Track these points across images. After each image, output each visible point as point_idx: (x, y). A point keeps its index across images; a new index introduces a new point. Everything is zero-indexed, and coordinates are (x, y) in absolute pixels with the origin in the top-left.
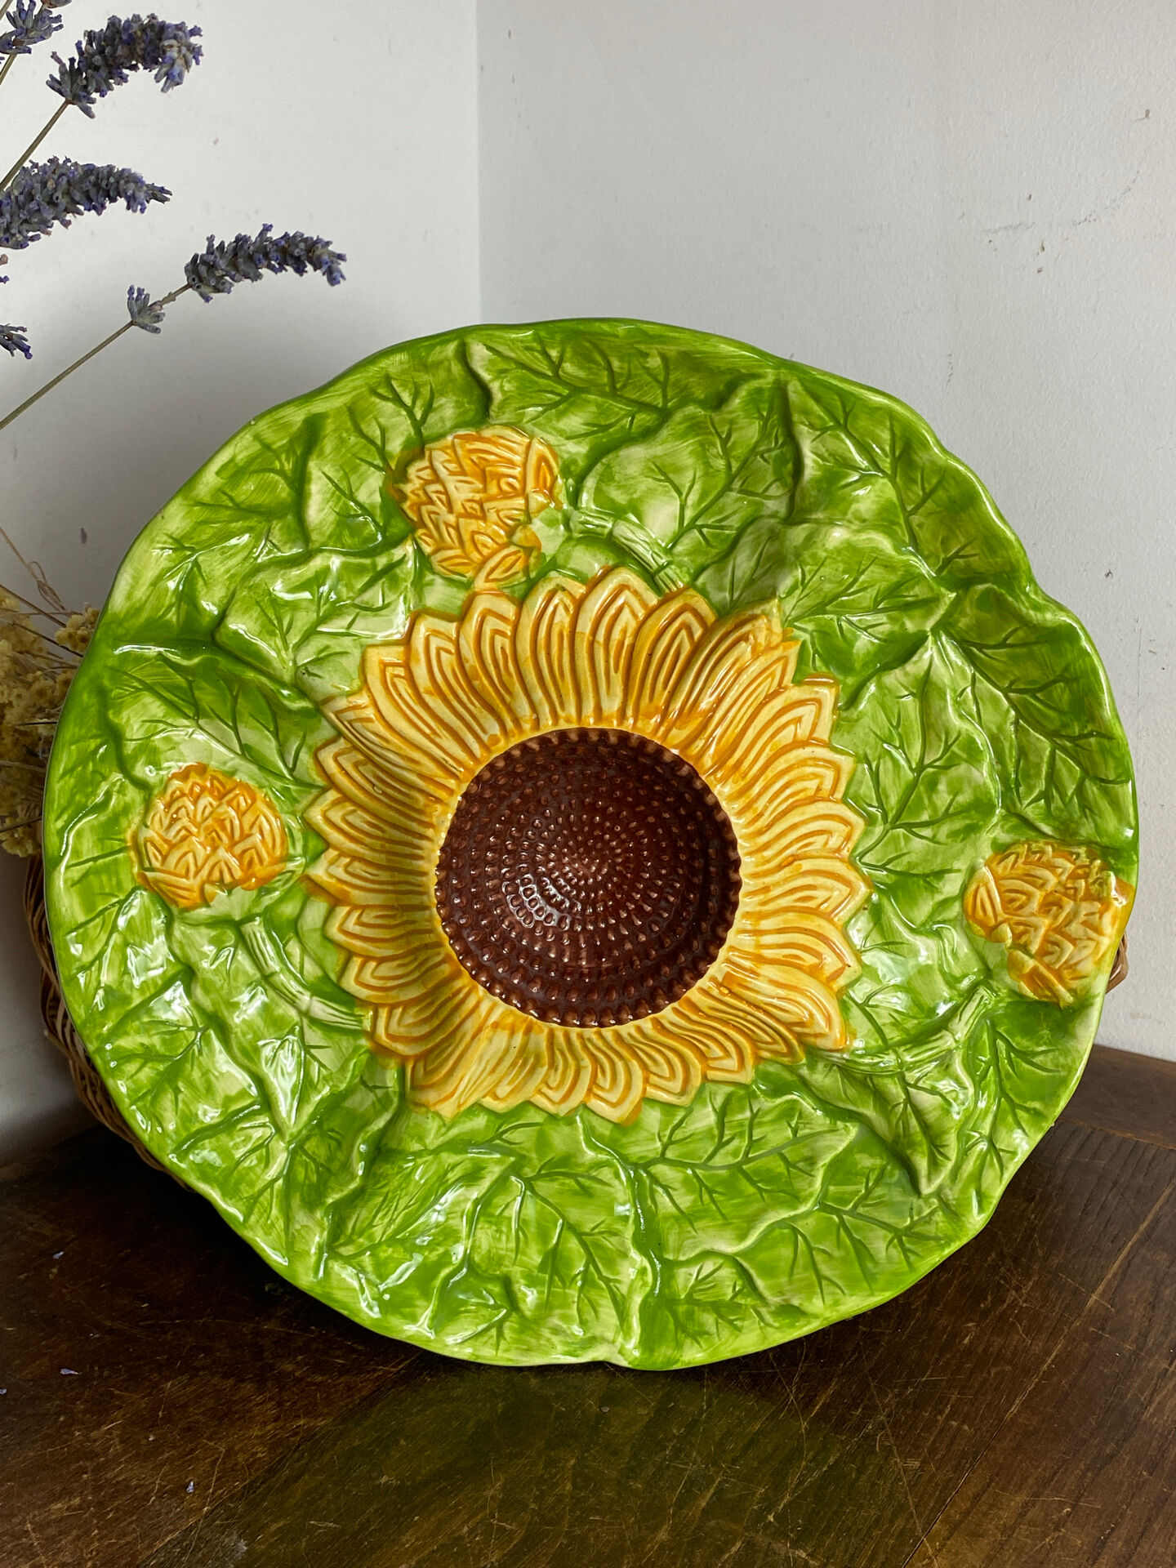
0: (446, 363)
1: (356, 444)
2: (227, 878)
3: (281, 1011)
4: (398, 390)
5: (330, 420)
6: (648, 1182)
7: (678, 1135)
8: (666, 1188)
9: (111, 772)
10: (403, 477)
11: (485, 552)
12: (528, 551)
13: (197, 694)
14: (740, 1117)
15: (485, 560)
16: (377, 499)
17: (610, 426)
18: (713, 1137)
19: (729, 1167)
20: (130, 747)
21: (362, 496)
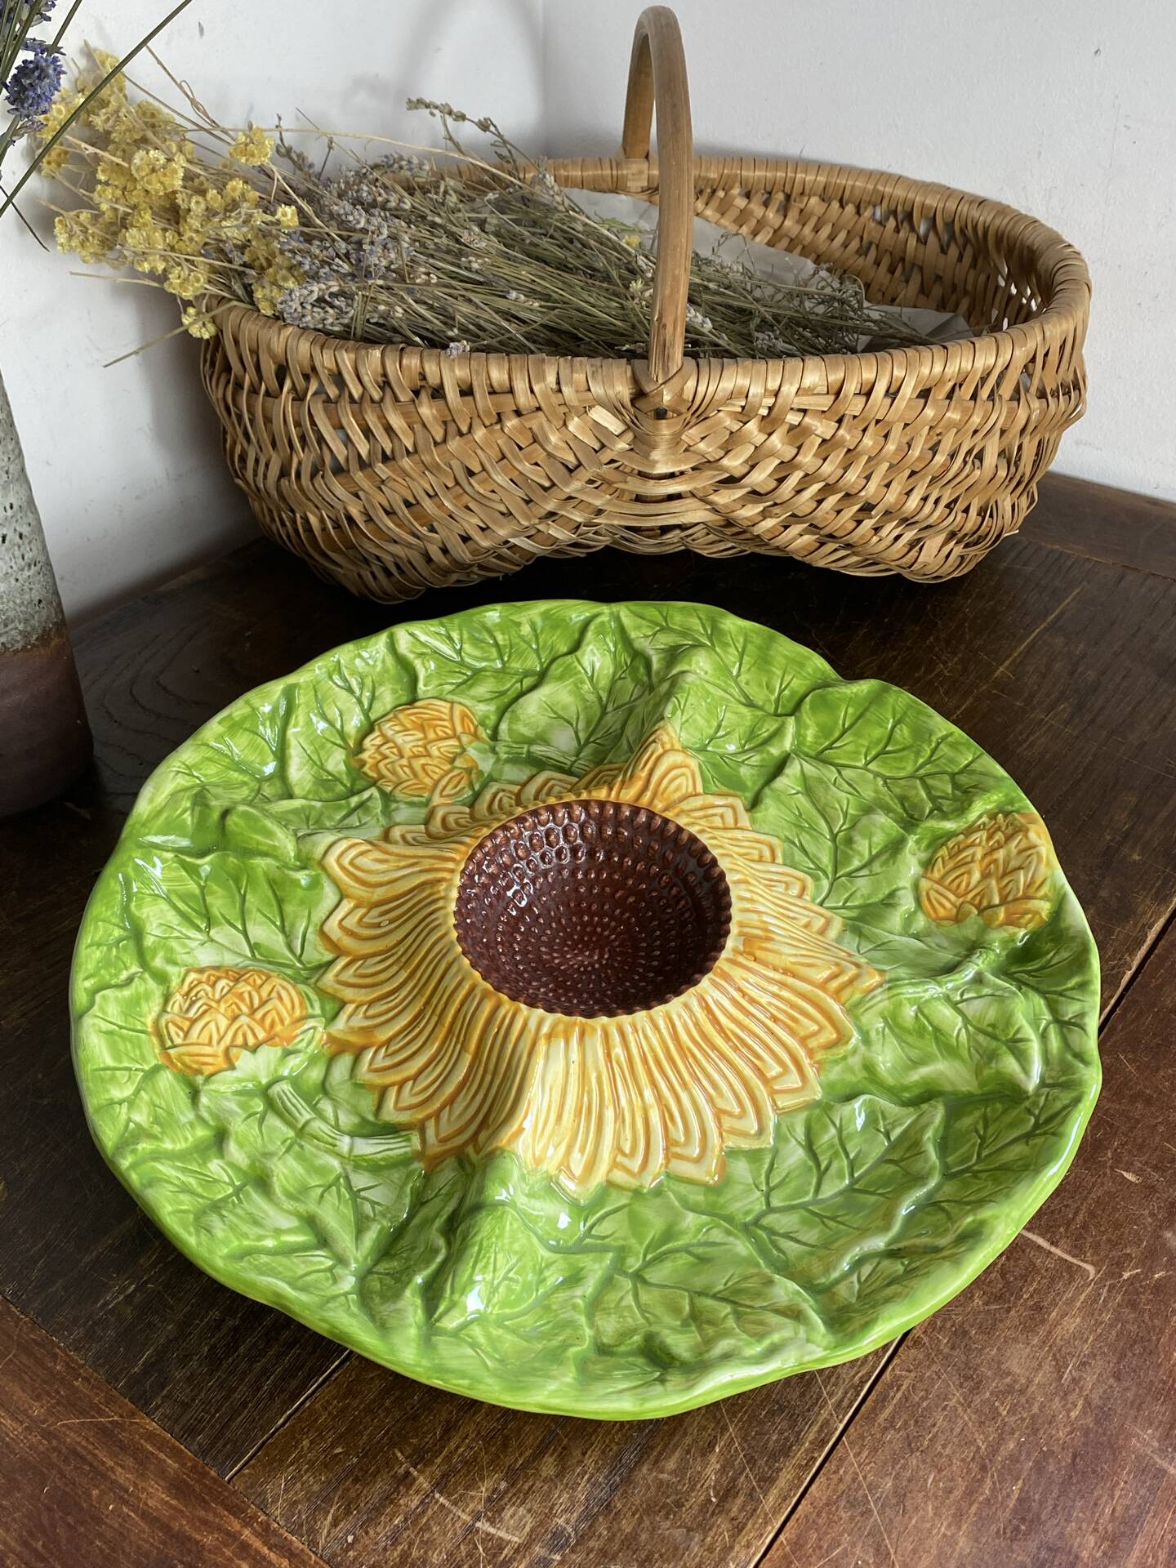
0: (381, 654)
2: (251, 1041)
3: (321, 1162)
4: (348, 678)
5: (299, 691)
6: (764, 1236)
7: (774, 1181)
8: (787, 1236)
9: (131, 962)
10: (360, 748)
11: (436, 777)
12: (469, 771)
13: (209, 899)
14: (826, 1138)
15: (437, 783)
16: (343, 768)
17: (508, 690)
18: (810, 1169)
19: (841, 1193)
20: (149, 942)
21: (330, 766)
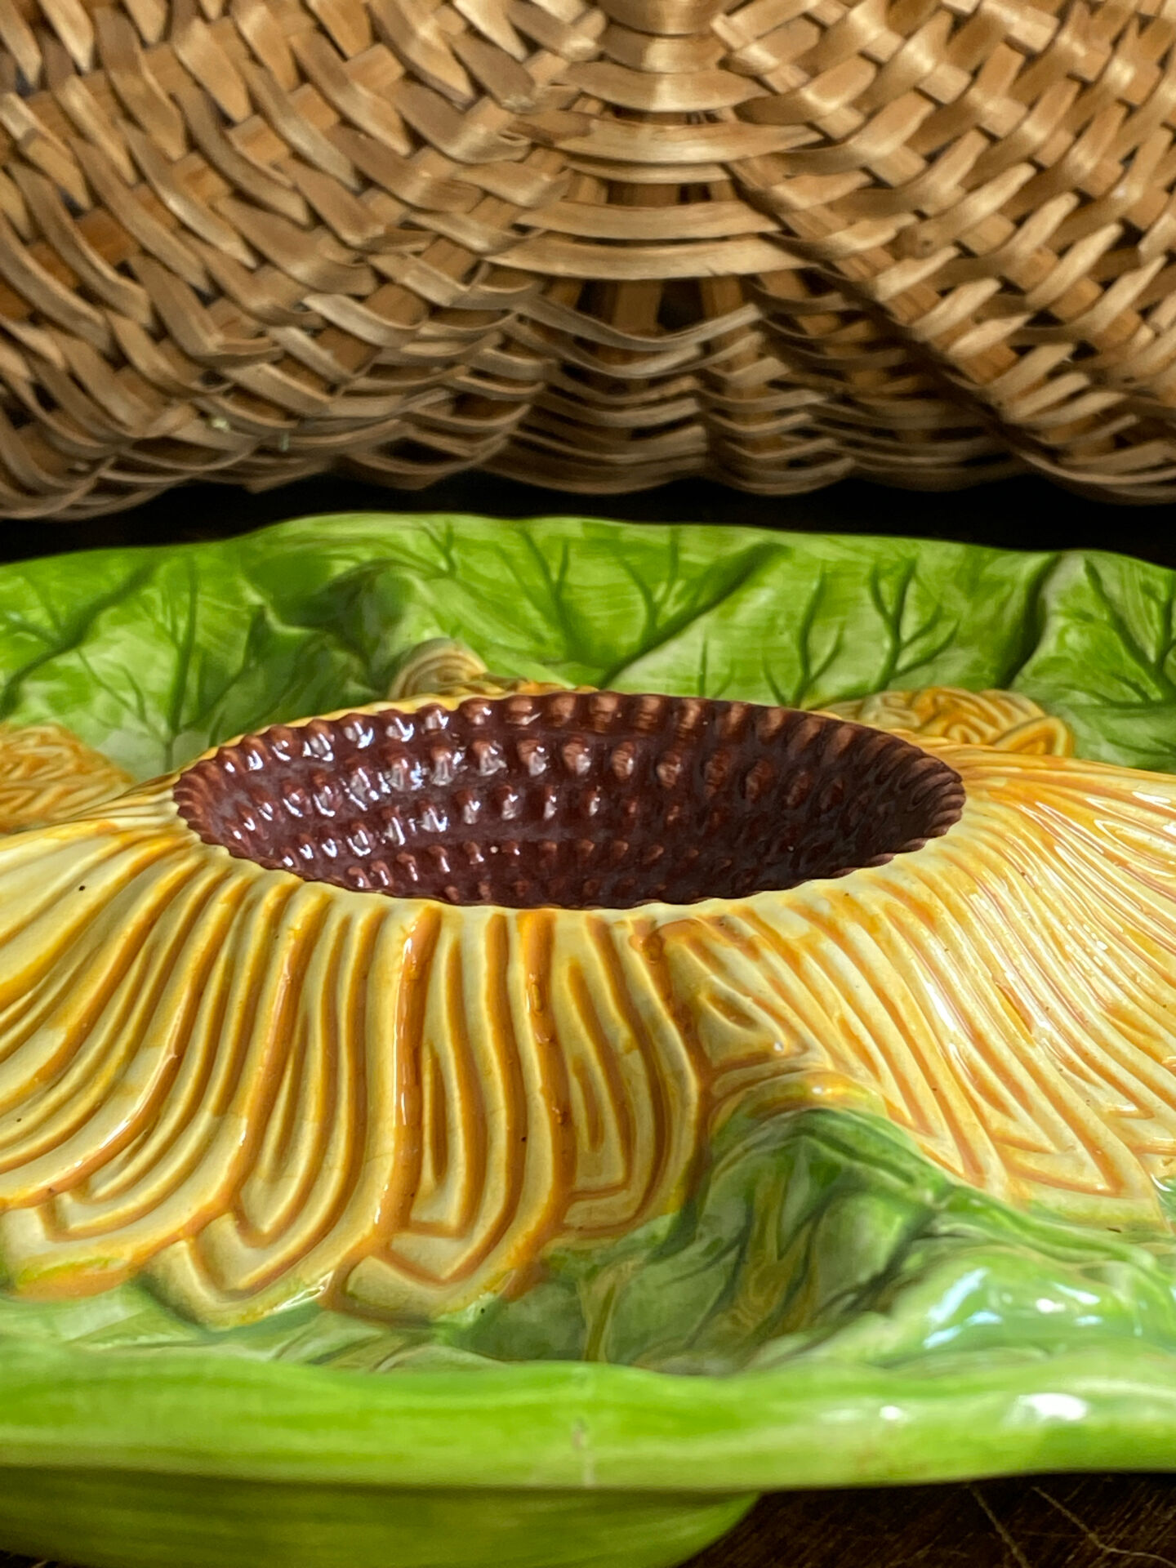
0: (1007, 589)
1: (783, 649)
5: (786, 565)
20: (70, 660)
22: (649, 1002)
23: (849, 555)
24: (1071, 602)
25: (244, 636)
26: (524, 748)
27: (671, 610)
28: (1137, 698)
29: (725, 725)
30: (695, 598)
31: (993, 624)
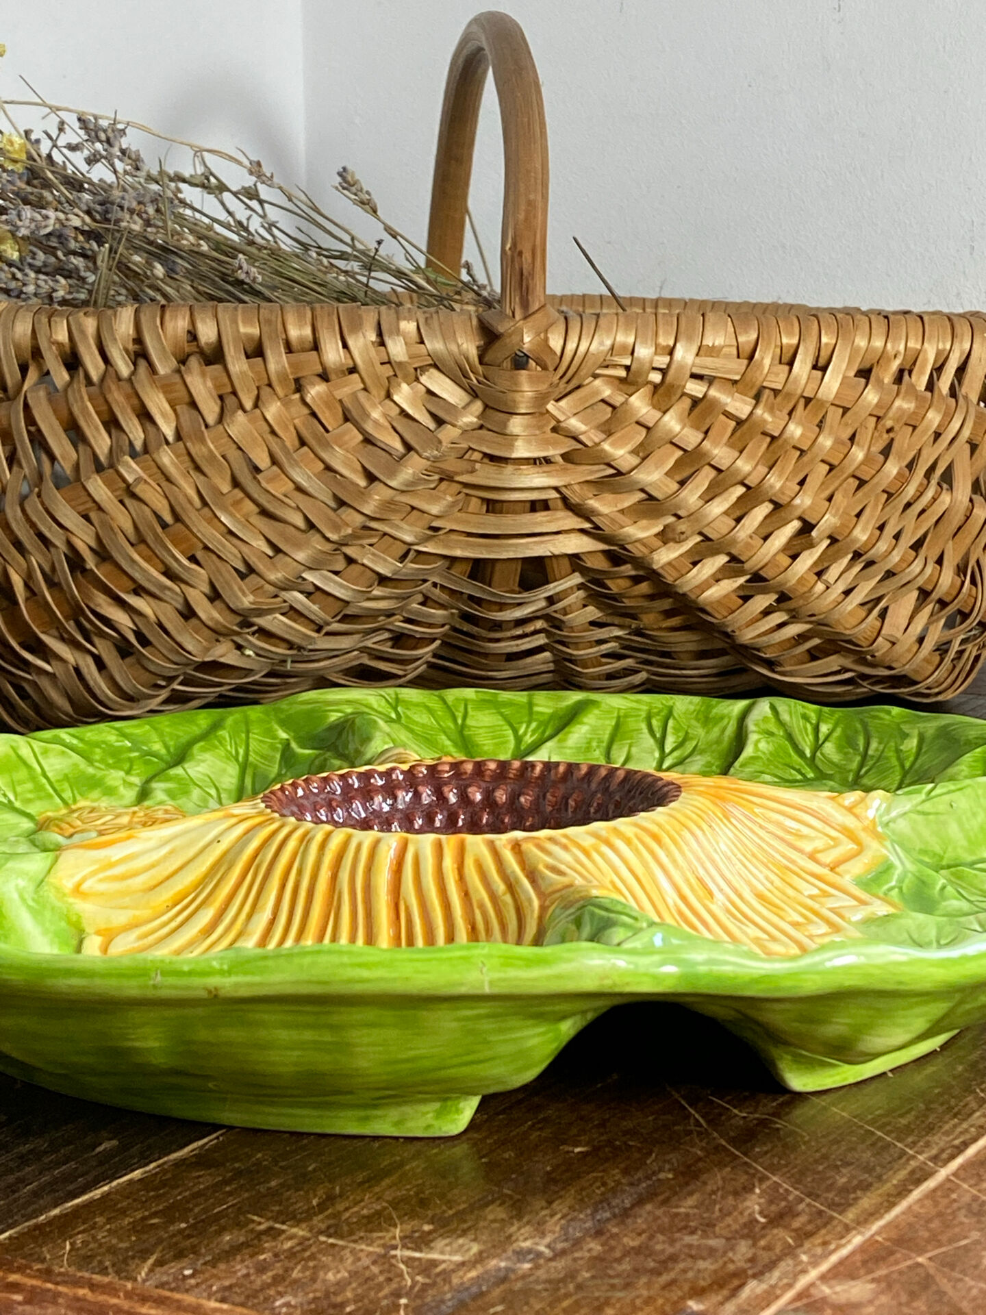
0: (726, 721)
4: (669, 730)
5: (596, 712)
9: (138, 775)
20: (178, 771)
22: (513, 872)
23: (634, 705)
24: (763, 726)
25: (278, 756)
26: (446, 789)
27: (529, 739)
28: (799, 777)
29: (556, 774)
30: (544, 732)
31: (718, 741)
